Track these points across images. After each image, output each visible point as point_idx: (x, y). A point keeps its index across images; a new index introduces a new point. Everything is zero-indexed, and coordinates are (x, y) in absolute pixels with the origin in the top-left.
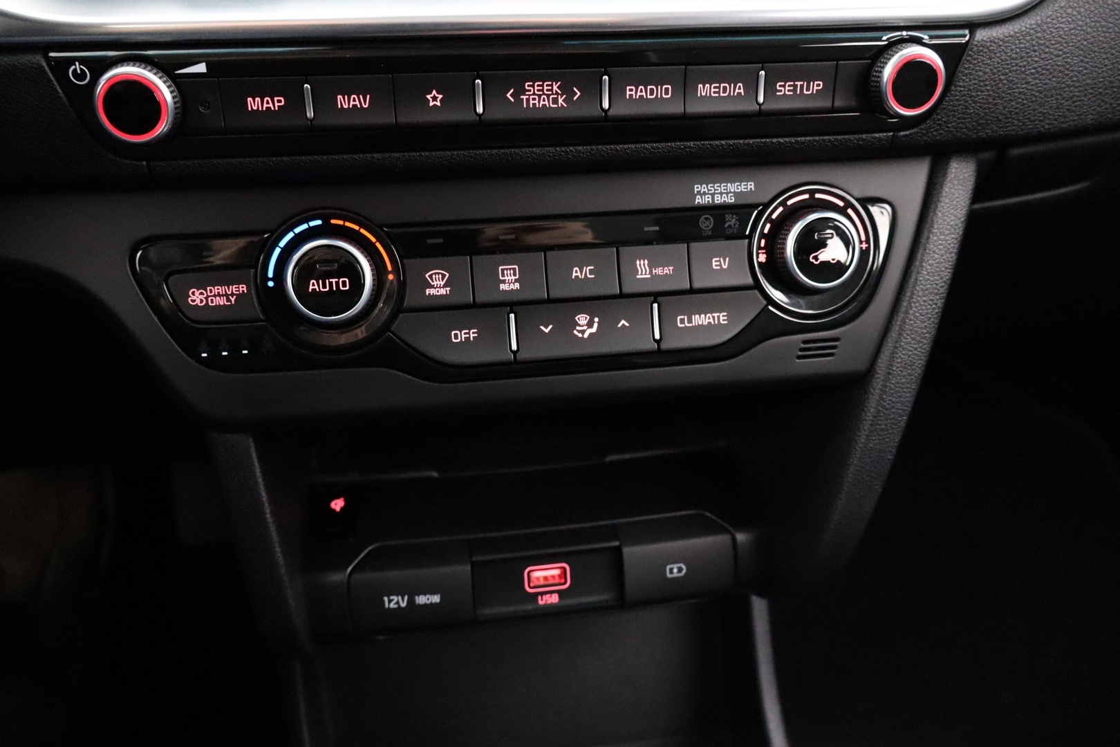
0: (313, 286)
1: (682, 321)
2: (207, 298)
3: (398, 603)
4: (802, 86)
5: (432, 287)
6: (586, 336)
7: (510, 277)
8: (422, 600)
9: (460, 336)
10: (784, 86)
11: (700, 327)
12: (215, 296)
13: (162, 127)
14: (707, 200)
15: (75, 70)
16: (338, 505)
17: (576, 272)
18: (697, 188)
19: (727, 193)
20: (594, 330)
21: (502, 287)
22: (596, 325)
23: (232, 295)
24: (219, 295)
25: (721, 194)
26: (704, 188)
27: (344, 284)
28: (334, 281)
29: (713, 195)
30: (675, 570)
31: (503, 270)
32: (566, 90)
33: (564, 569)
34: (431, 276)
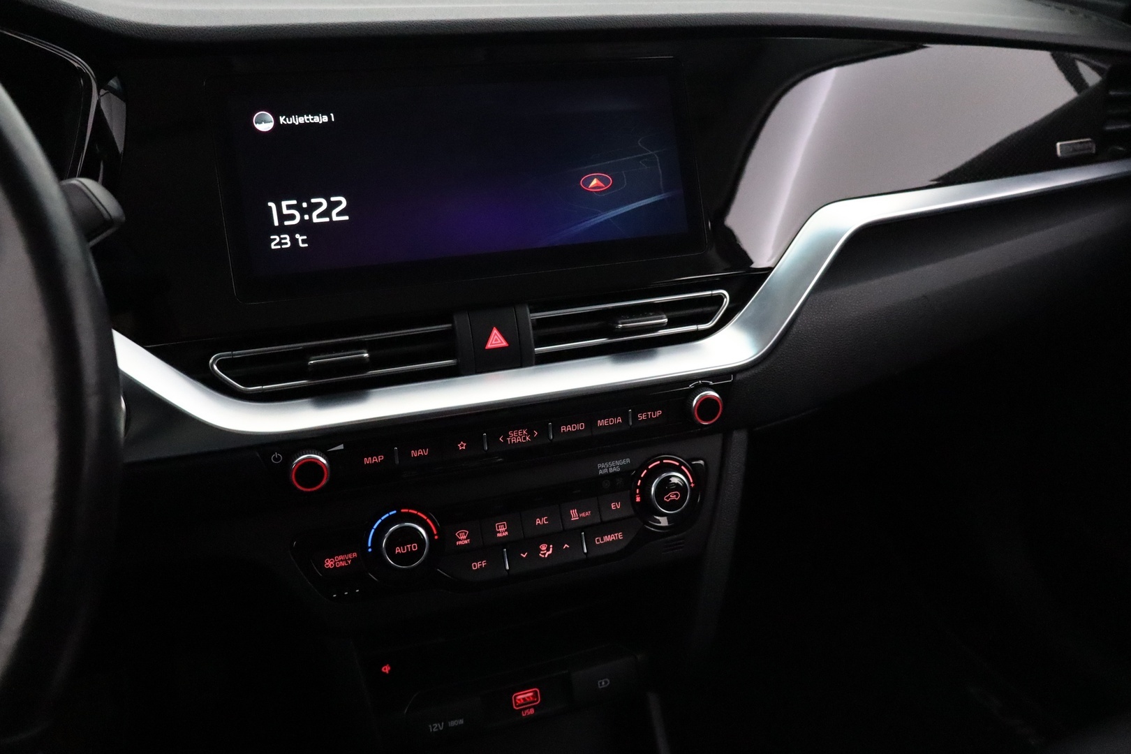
0: (398, 550)
1: (598, 541)
2: (335, 563)
3: (438, 728)
4: (651, 414)
5: (460, 540)
6: (546, 556)
7: (502, 529)
8: (453, 723)
9: (476, 566)
10: (642, 416)
11: (609, 542)
12: (339, 561)
13: (324, 482)
14: (605, 471)
15: (275, 457)
16: (386, 669)
17: (538, 522)
18: (599, 466)
19: (616, 467)
20: (550, 552)
21: (499, 535)
22: (551, 549)
23: (349, 559)
24: (342, 560)
25: (613, 467)
26: (603, 465)
27: (415, 547)
28: (409, 546)
29: (608, 468)
30: (603, 683)
31: (498, 526)
32: (530, 433)
33: (536, 692)
34: (458, 534)
